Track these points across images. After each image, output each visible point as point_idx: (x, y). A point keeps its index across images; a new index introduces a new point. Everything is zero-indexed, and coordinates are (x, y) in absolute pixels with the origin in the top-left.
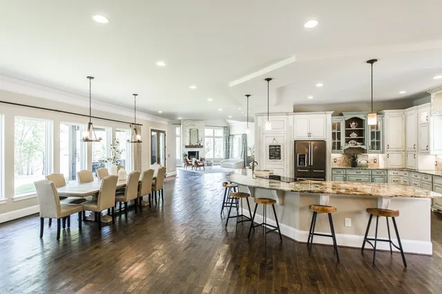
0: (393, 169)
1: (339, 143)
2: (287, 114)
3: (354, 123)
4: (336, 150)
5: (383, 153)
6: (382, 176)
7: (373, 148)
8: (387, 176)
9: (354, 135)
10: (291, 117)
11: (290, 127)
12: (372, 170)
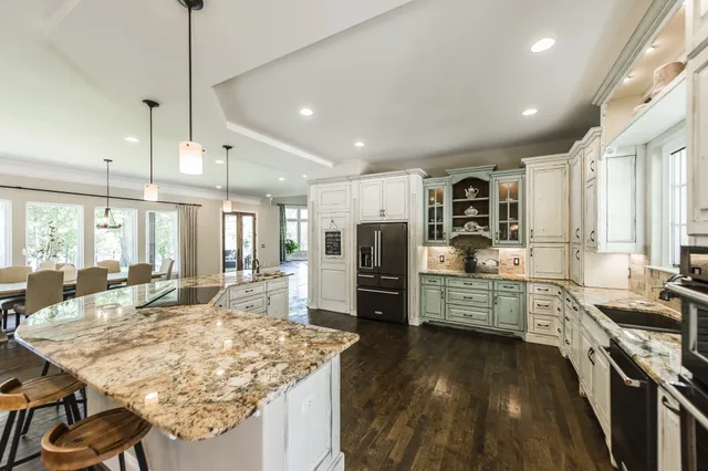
0: (538, 281)
1: (440, 228)
2: (349, 179)
3: (471, 189)
4: (436, 241)
5: (523, 245)
6: (514, 294)
7: (503, 236)
8: (524, 293)
9: (471, 212)
10: (355, 183)
11: (354, 200)
12: (493, 280)
